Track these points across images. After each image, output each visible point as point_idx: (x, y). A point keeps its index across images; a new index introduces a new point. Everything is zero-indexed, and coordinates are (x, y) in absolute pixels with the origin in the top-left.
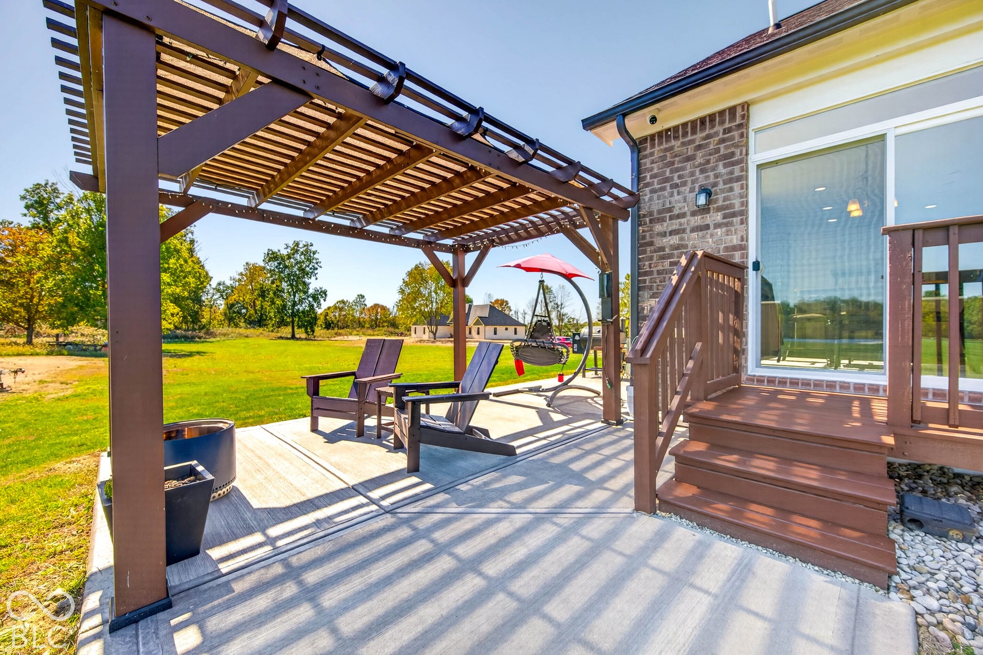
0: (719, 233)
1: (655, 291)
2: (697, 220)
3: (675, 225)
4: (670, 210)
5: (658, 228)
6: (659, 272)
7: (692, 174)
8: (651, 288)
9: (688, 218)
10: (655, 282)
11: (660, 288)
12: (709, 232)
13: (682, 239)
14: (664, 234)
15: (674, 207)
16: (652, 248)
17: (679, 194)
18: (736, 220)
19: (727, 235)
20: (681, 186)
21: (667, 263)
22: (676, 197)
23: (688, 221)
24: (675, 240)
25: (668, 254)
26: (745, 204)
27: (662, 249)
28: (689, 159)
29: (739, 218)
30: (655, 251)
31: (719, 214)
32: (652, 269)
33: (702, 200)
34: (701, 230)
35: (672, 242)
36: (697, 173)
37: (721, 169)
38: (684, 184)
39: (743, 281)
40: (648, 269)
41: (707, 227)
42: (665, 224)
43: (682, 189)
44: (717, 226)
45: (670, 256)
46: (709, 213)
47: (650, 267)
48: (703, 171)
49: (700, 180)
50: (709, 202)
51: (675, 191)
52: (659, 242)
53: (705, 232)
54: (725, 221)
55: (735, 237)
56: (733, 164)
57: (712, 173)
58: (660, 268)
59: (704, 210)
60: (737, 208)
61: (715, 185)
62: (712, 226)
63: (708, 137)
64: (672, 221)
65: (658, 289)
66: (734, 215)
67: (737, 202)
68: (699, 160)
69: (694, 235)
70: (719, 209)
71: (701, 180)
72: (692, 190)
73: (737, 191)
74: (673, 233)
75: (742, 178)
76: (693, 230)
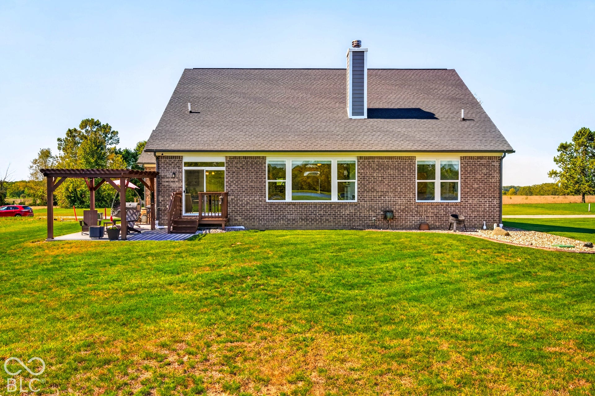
2: (172, 180)
3: (167, 180)
4: (166, 176)
5: (163, 180)
7: (171, 168)
13: (169, 184)
14: (165, 182)
17: (168, 172)
19: (179, 184)
22: (167, 174)
23: (170, 179)
24: (167, 184)
25: (166, 187)
26: (182, 178)
27: (164, 185)
28: (170, 165)
30: (162, 186)
31: (177, 179)
33: (174, 176)
37: (177, 169)
38: (169, 170)
39: (182, 195)
42: (165, 179)
44: (177, 182)
47: (161, 190)
48: (173, 168)
50: (175, 176)
52: (163, 184)
53: (174, 183)
56: (180, 168)
57: (175, 169)
58: (164, 190)
59: (174, 178)
61: (176, 172)
63: (175, 161)
66: (180, 180)
68: (173, 166)
71: (173, 170)
72: (171, 172)
73: (180, 175)
74: (167, 182)
75: (182, 172)
76: (171, 182)
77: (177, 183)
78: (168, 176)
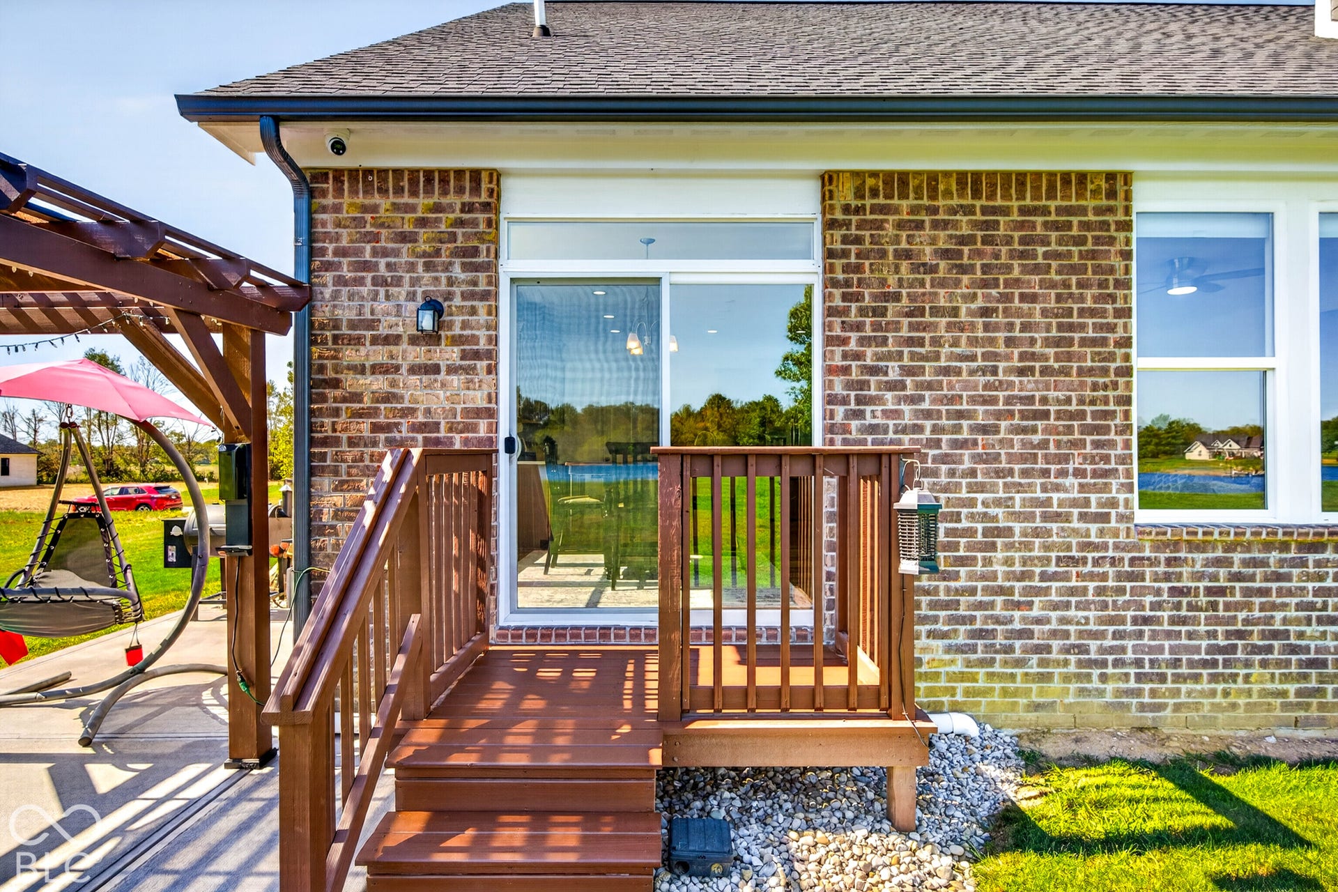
0: (455, 384)
1: (345, 478)
2: (417, 354)
3: (380, 355)
4: (372, 324)
5: (350, 355)
6: (352, 442)
7: (412, 267)
8: (336, 472)
9: (404, 345)
10: (343, 461)
11: (354, 471)
12: (439, 377)
13: (393, 384)
14: (361, 370)
15: (379, 321)
16: (338, 393)
17: (388, 297)
18: (482, 365)
19: (468, 389)
20: (391, 285)
21: (365, 426)
22: (382, 306)
23: (404, 352)
24: (379, 383)
25: (368, 408)
26: (494, 340)
27: (357, 397)
28: (404, 238)
29: (485, 363)
30: (344, 400)
31: (456, 349)
32: (338, 434)
33: (427, 321)
34: (426, 373)
35: (375, 387)
36: (420, 268)
37: (457, 272)
38: (398, 282)
39: (490, 473)
40: (330, 433)
41: (436, 369)
42: (363, 351)
43: (393, 290)
44: (452, 370)
45: (373, 412)
46: (439, 345)
47: (334, 430)
48: (428, 267)
49: (424, 281)
50: (439, 324)
51: (382, 291)
52: (352, 382)
53: (432, 377)
54: (463, 363)
55: (479, 394)
56: (476, 268)
57: (443, 275)
58: (353, 434)
59: (432, 338)
60: (483, 345)
61: (449, 296)
62: (443, 369)
63: (438, 208)
64: (374, 347)
65: (349, 474)
66: (477, 355)
67: (482, 334)
68: (423, 247)
69: (414, 379)
70: (456, 341)
71: (428, 284)
72: (411, 297)
73: (482, 317)
74: (377, 369)
75: (490, 295)
76: (413, 370)
77: (456, 380)
78: (383, 330)
